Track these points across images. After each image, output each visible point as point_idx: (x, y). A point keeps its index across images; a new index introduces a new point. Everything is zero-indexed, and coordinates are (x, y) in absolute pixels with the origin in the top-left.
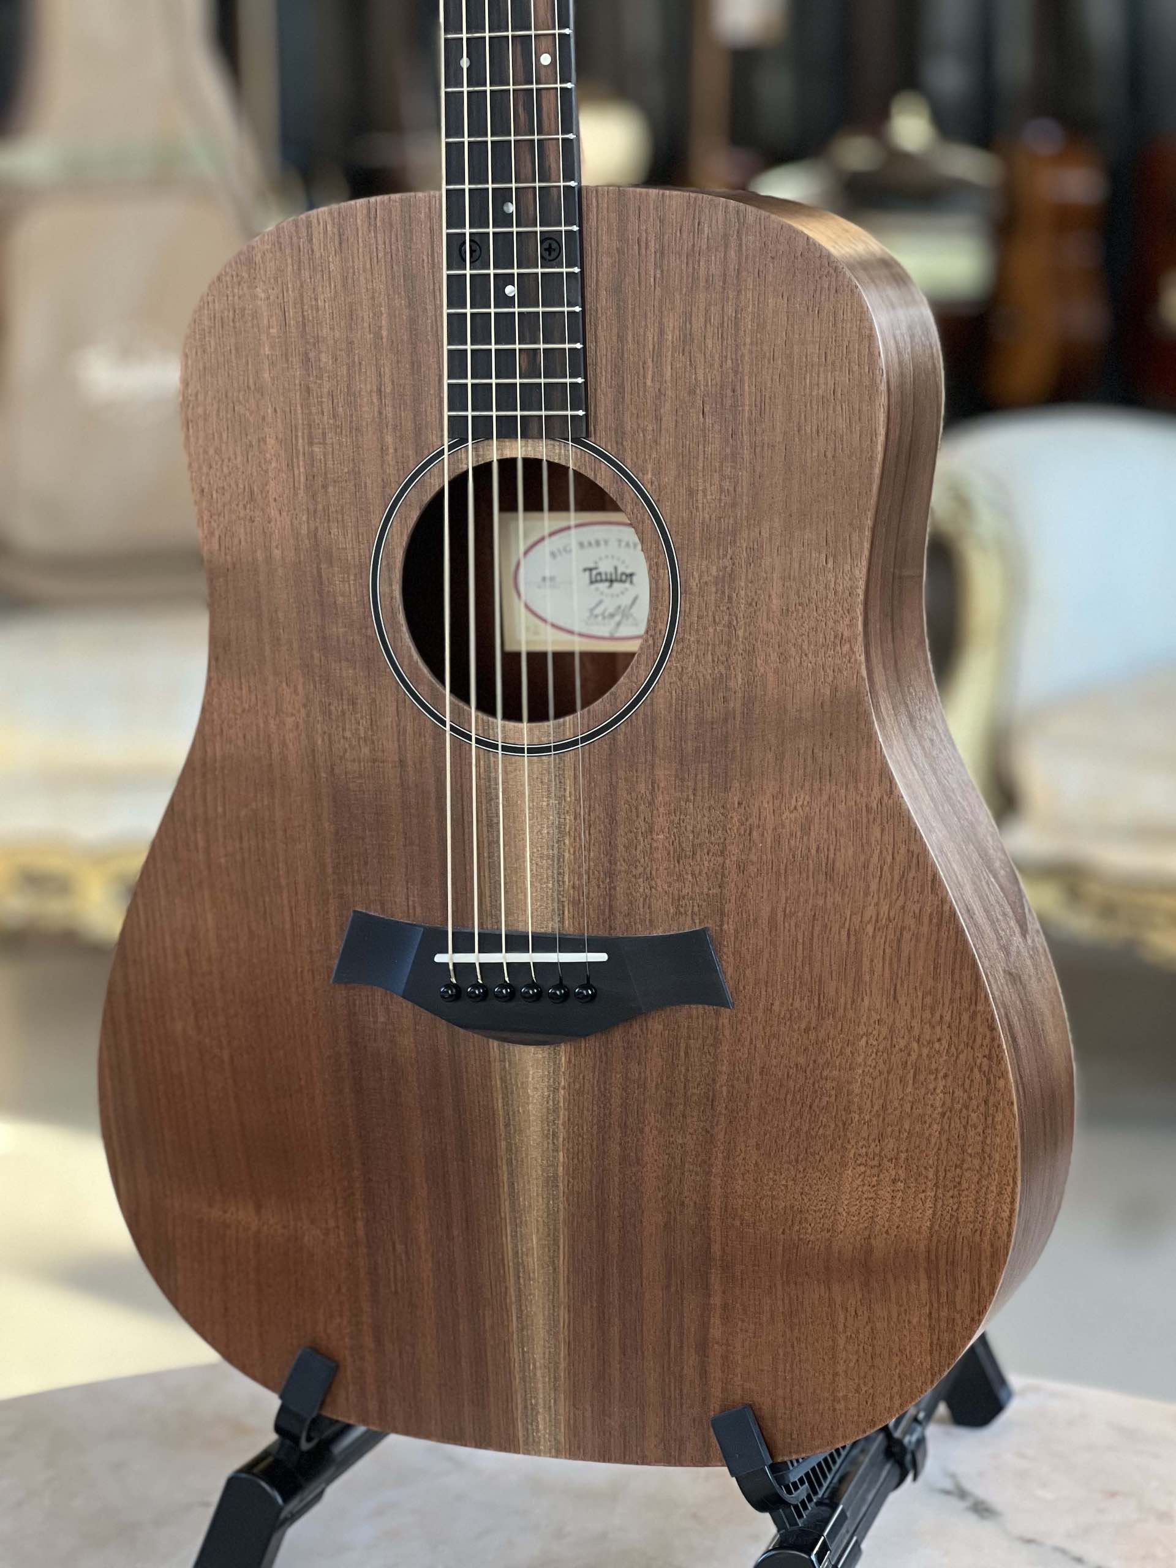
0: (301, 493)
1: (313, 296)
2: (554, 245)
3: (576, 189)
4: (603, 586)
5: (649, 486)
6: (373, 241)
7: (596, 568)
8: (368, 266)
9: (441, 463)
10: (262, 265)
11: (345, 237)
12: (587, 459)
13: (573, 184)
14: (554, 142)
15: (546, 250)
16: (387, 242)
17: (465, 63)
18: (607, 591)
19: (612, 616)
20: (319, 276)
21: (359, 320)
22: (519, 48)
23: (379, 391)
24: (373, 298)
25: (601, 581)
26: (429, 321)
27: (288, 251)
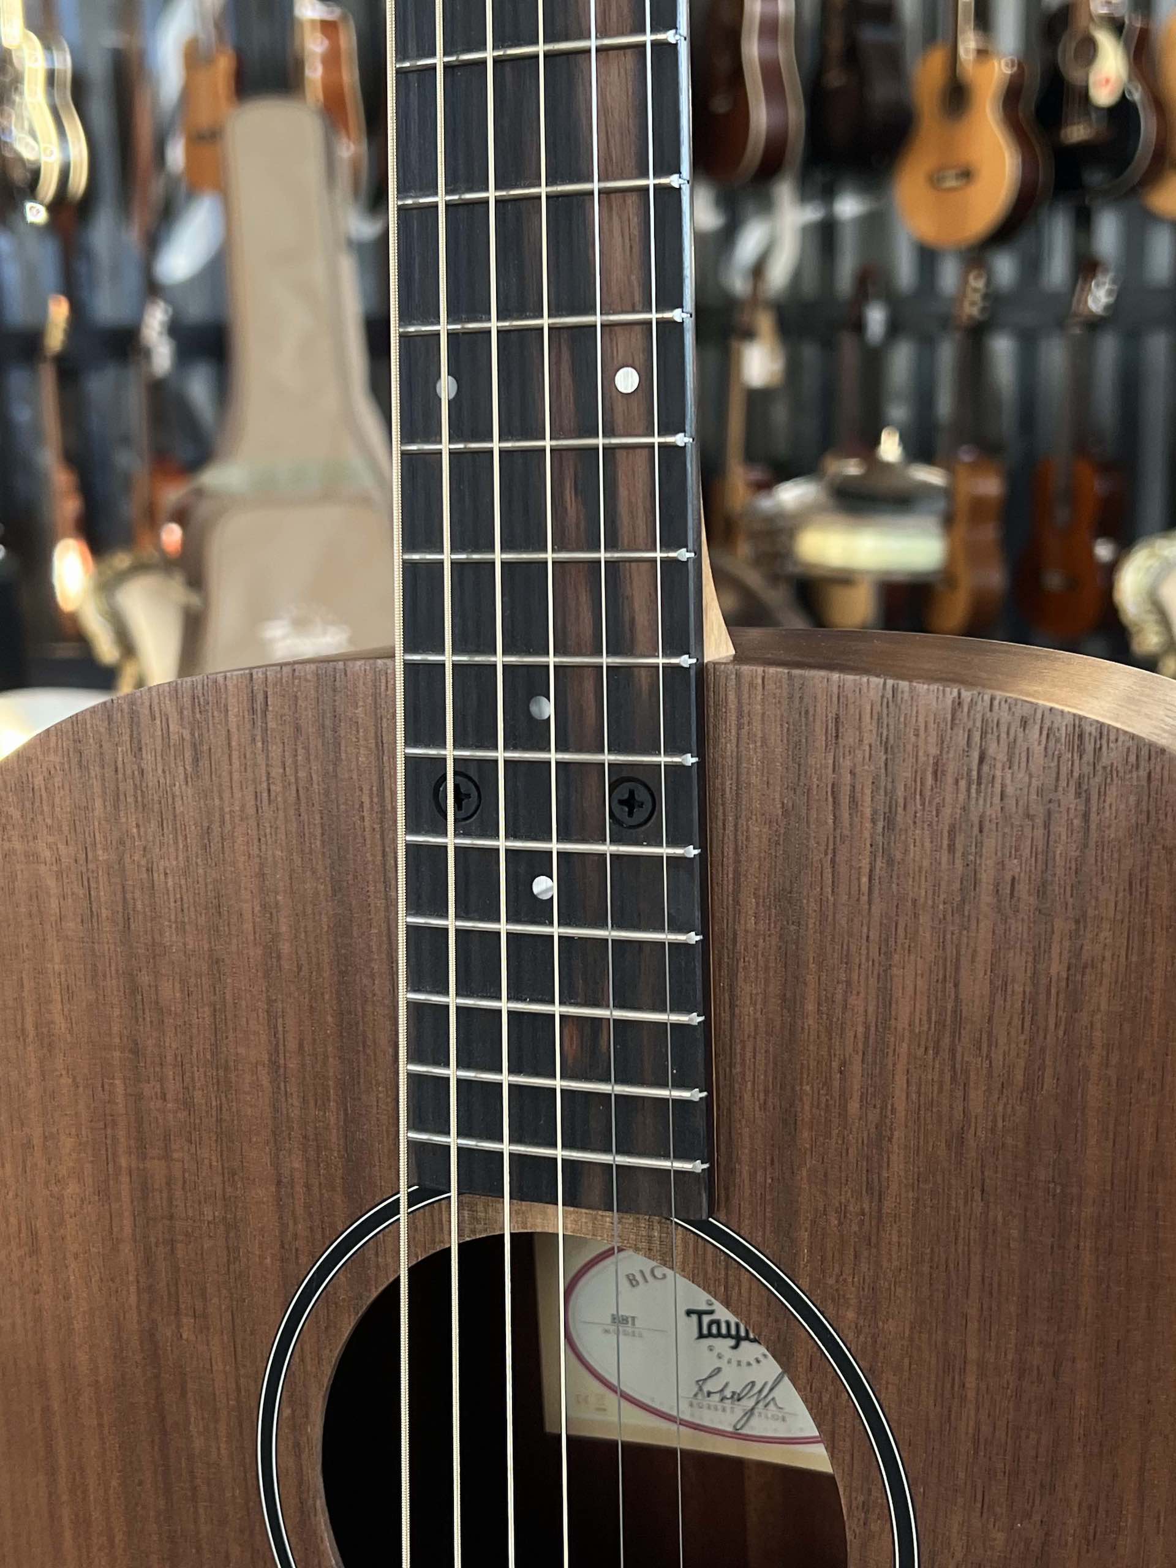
0: (126, 1249)
1: (143, 862)
2: (642, 795)
3: (693, 672)
4: (724, 1345)
5: (851, 1336)
6: (261, 760)
7: (711, 1312)
8: (251, 811)
9: (395, 1225)
10: (44, 795)
11: (205, 748)
12: (709, 1257)
13: (685, 661)
14: (645, 566)
15: (622, 802)
16: (289, 761)
17: (446, 387)
18: (728, 1354)
19: (737, 1397)
20: (154, 825)
21: (234, 919)
22: (566, 355)
23: (274, 1065)
24: (262, 875)
25: (719, 1335)
26: (374, 931)
27: (95, 770)
